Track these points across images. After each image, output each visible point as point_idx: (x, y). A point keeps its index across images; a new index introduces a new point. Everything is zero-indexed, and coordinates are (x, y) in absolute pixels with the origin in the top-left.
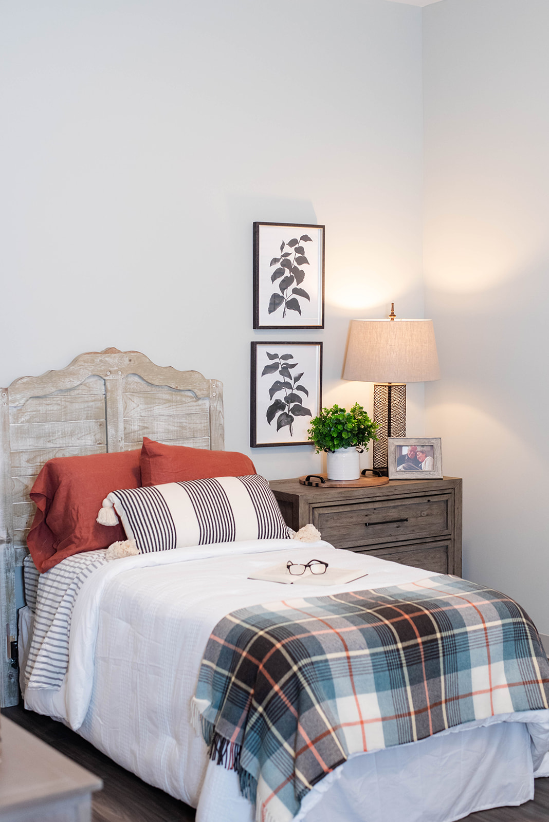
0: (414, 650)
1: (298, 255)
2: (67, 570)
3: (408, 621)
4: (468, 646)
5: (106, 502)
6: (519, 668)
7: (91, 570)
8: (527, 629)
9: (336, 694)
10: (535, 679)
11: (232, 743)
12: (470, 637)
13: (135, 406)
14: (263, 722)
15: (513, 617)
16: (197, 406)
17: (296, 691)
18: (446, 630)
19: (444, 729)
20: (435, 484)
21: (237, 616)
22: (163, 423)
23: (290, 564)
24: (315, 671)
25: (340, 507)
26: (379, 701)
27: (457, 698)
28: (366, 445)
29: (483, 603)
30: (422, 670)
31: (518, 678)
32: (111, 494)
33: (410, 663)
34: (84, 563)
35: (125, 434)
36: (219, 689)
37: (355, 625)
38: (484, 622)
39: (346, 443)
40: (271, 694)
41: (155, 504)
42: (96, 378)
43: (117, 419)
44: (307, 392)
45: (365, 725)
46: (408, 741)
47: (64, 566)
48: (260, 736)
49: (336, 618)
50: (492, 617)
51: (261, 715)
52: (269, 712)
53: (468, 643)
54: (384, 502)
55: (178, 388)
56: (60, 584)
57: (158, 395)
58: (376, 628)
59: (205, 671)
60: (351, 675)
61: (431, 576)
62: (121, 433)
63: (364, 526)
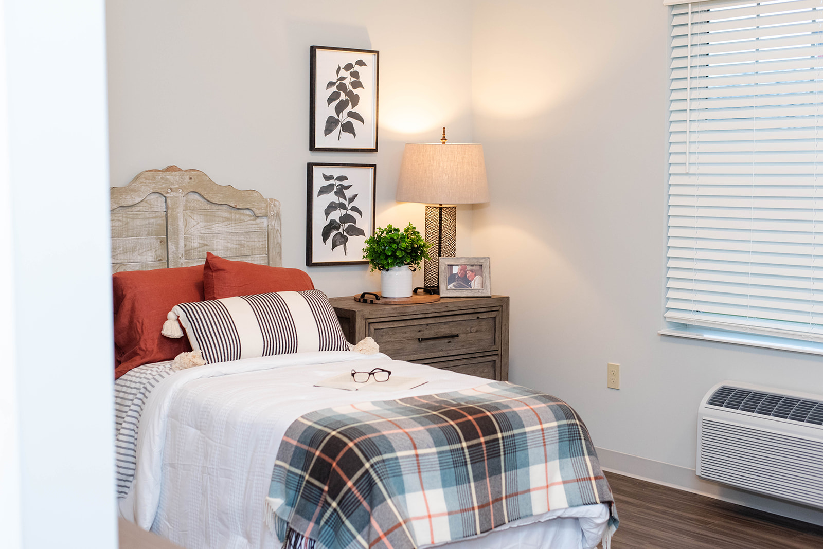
0: (478, 449)
1: (353, 79)
2: (133, 380)
3: (472, 422)
4: (527, 446)
5: (171, 315)
6: (573, 466)
7: (158, 380)
8: (580, 430)
9: (406, 490)
10: (587, 476)
11: (307, 538)
12: (529, 437)
13: (195, 223)
14: (337, 517)
15: (567, 419)
16: (255, 224)
17: (368, 486)
18: (507, 430)
19: (505, 523)
20: (484, 301)
21: (309, 418)
22: (223, 241)
23: (353, 372)
24: (386, 468)
25: (395, 323)
26: (445, 497)
27: (517, 494)
28: (418, 263)
29: (540, 406)
30: (484, 467)
31: (572, 476)
32: (176, 307)
33: (474, 461)
34: (150, 374)
35: (186, 251)
36: (292, 488)
37: (423, 426)
38: (541, 423)
39: (400, 262)
40: (345, 489)
41: (220, 316)
42: (157, 195)
43: (178, 235)
44: (360, 213)
45: (433, 519)
46: (472, 534)
47: (130, 377)
48: (334, 530)
49: (404, 419)
50: (549, 419)
51: (335, 510)
52: (343, 507)
53: (527, 443)
54: (436, 319)
55: (237, 207)
56: (127, 395)
57: (217, 213)
58: (442, 429)
59: (278, 471)
60: (419, 472)
61: (488, 383)
62: (182, 250)
63: (417, 341)
